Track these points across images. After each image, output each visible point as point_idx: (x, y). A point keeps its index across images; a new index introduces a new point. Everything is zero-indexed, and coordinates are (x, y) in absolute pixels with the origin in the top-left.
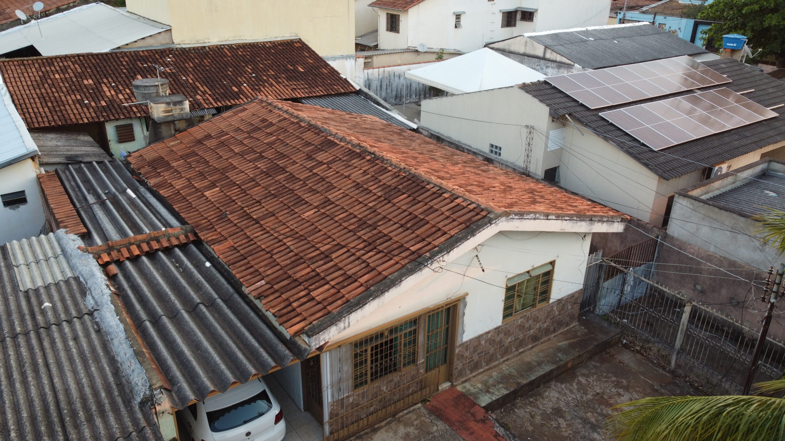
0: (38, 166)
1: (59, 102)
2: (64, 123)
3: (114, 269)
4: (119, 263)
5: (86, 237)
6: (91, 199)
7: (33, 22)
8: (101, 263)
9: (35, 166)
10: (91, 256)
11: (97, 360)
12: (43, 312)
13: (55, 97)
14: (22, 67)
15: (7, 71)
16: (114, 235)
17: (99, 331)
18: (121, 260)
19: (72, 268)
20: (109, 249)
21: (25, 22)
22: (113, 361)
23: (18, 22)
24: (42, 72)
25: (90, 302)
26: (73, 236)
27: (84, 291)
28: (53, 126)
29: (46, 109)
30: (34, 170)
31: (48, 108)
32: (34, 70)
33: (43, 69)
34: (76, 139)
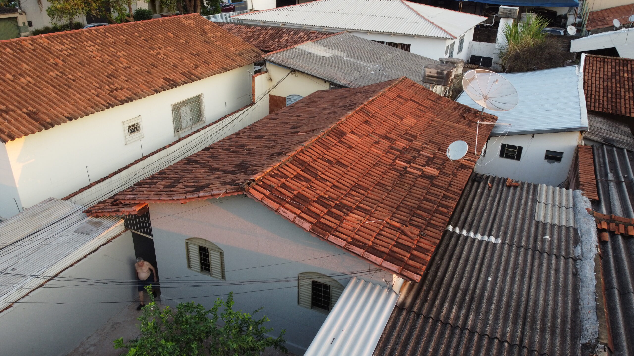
0: (582, 138)
1: (618, 96)
2: (614, 112)
3: (607, 236)
4: (613, 234)
5: (596, 203)
6: (611, 177)
7: (624, 29)
8: (599, 227)
9: (580, 138)
10: (594, 219)
11: (565, 294)
12: (543, 241)
13: (616, 91)
14: (602, 63)
15: (589, 64)
16: (619, 212)
17: (575, 275)
18: (616, 233)
19: (575, 221)
20: (610, 221)
21: (617, 29)
22: (576, 302)
23: (612, 28)
24: (616, 70)
25: (578, 251)
26: (586, 199)
27: (577, 241)
28: (605, 112)
29: (605, 99)
30: (578, 140)
31: (607, 98)
32: (610, 67)
33: (617, 67)
34: (617, 128)
